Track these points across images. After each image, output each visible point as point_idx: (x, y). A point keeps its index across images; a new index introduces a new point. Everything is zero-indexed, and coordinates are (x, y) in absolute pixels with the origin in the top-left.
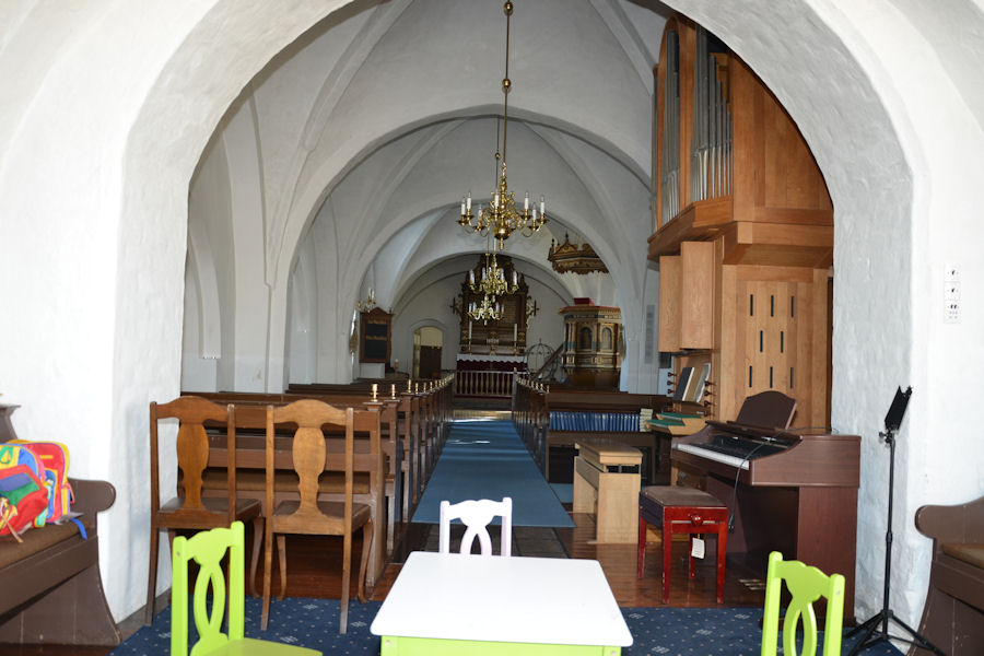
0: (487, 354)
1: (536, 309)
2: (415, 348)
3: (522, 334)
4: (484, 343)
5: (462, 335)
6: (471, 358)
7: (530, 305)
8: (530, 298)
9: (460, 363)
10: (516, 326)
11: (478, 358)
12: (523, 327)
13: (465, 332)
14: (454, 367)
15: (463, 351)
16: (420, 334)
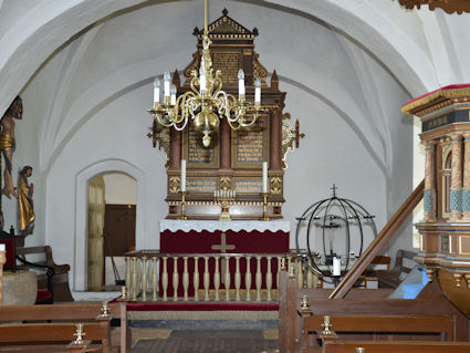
0: (216, 218)
1: (298, 136)
2: (90, 210)
3: (276, 180)
4: (210, 199)
5: (170, 185)
6: (186, 226)
7: (288, 127)
8: (288, 116)
9: (166, 236)
10: (265, 165)
11: (198, 226)
12: (277, 166)
13: (175, 179)
14: (155, 245)
15: (173, 214)
16: (102, 186)
